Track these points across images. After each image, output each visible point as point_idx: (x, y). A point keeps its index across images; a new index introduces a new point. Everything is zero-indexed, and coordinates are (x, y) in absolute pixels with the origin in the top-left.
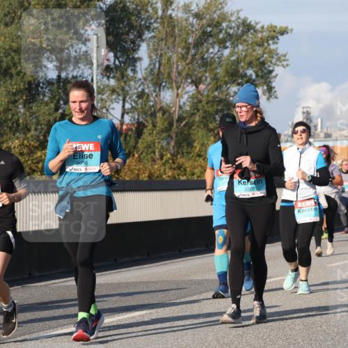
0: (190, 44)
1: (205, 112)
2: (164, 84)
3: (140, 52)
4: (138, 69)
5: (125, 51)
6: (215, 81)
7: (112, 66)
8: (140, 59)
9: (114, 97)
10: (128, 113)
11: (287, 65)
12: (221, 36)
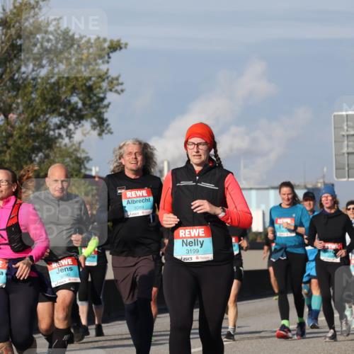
1: (18, 149)
6: (30, 110)
11: (122, 91)
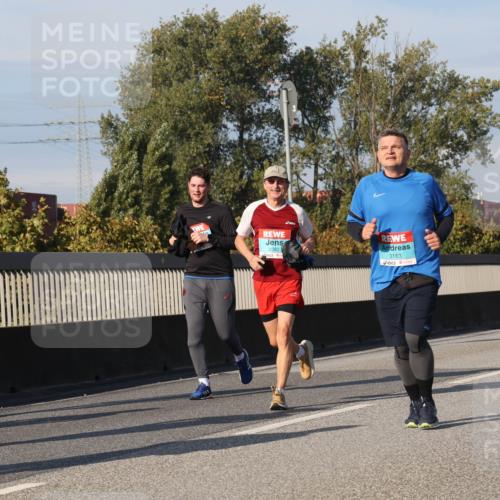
0: (389, 101)
2: (361, 146)
3: (331, 110)
4: (330, 129)
5: (314, 109)
7: (300, 126)
8: (331, 118)
9: (305, 161)
10: (321, 180)
12: (424, 92)
